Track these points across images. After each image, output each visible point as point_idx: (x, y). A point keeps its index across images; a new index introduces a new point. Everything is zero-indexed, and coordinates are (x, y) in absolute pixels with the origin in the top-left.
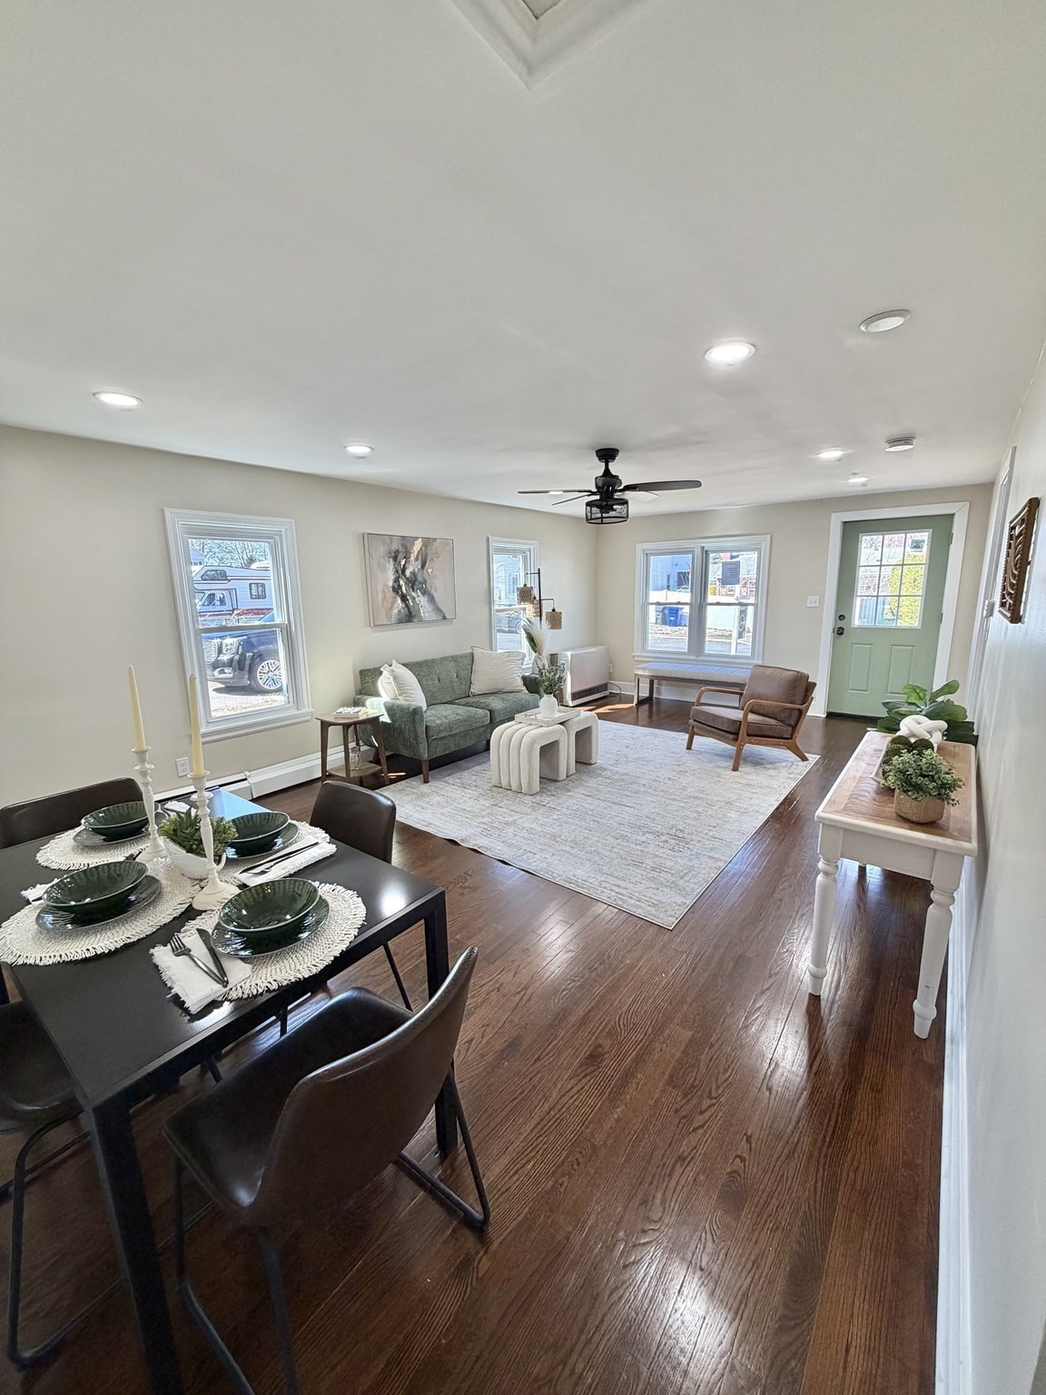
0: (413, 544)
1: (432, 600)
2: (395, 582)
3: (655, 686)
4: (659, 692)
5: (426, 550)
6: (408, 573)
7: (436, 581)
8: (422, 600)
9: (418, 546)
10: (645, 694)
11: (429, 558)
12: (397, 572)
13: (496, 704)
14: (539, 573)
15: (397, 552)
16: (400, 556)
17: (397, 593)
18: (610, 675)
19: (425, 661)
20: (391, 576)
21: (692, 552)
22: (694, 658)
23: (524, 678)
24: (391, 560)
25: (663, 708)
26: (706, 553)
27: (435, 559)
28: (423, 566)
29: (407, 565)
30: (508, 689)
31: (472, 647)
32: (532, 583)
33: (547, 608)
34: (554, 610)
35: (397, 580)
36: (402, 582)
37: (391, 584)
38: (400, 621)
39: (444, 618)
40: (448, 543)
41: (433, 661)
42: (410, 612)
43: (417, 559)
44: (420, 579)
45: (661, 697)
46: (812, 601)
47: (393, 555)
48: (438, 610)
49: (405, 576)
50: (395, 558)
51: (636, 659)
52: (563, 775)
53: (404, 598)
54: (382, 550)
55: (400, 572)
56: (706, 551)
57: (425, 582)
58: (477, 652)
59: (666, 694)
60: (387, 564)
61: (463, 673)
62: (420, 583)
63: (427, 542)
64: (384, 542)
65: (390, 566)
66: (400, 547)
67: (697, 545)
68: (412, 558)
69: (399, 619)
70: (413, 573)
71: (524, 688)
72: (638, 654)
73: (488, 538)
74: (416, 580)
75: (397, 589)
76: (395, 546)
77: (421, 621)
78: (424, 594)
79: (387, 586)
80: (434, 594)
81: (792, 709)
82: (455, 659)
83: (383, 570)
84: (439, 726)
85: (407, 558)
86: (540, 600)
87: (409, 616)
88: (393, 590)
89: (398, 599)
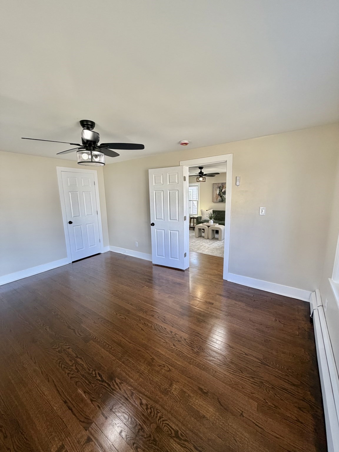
6: (223, 191)
35: (219, 193)
50: (220, 188)
53: (221, 197)
60: (217, 189)
64: (217, 185)
69: (219, 201)
87: (222, 201)
89: (219, 197)
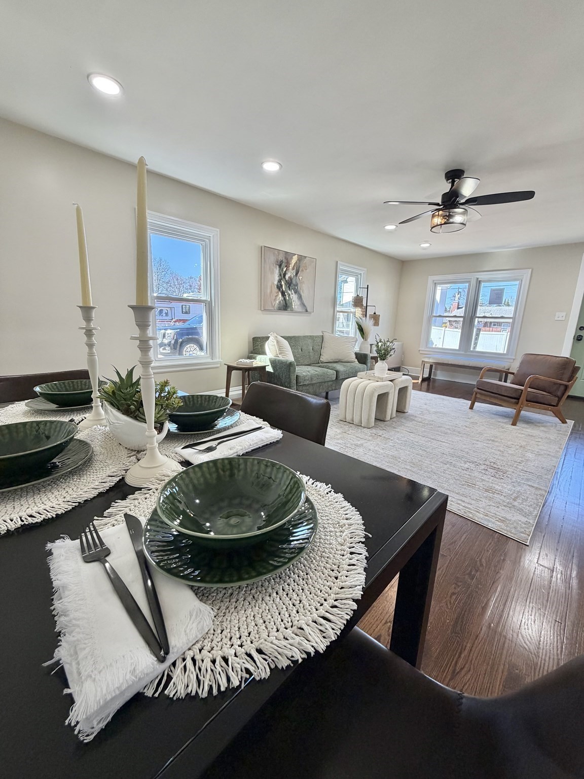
0: (292, 258)
1: (300, 297)
2: (279, 282)
3: (433, 370)
4: (435, 375)
5: (299, 263)
6: (287, 277)
7: (304, 285)
8: (294, 297)
9: (294, 260)
10: (426, 375)
11: (301, 269)
12: (281, 275)
13: (339, 367)
14: (368, 288)
15: (282, 261)
16: (284, 265)
17: (279, 290)
18: (402, 363)
19: (294, 337)
20: (277, 278)
21: (469, 282)
22: (463, 353)
23: (356, 354)
24: (278, 267)
25: (436, 384)
26: (479, 282)
27: (304, 270)
28: (297, 274)
29: (287, 272)
30: (346, 360)
31: (322, 332)
32: (362, 294)
33: (370, 311)
34: (375, 313)
35: (280, 281)
36: (283, 283)
37: (276, 283)
38: (280, 309)
39: (307, 311)
40: (314, 260)
41: (299, 337)
42: (286, 303)
43: (293, 269)
44: (294, 282)
45: (436, 378)
46: (560, 315)
47: (279, 263)
48: (303, 305)
49: (285, 279)
50: (280, 266)
51: (421, 352)
52: (388, 418)
53: (283, 294)
54: (272, 259)
55: (282, 276)
56: (480, 281)
57: (297, 285)
58: (326, 335)
59: (440, 376)
60: (275, 269)
61: (316, 348)
62: (294, 285)
63: (301, 258)
64: (274, 253)
65: (277, 271)
66: (284, 259)
67: (474, 277)
68: (290, 268)
69: (279, 307)
70: (290, 278)
71: (356, 360)
72: (423, 349)
73: (337, 262)
74: (291, 282)
75: (279, 287)
76: (281, 257)
77: (292, 310)
78: (295, 293)
79: (273, 283)
80: (302, 294)
81: (561, 384)
82: (312, 337)
83: (272, 273)
84: (305, 376)
85: (287, 266)
86: (367, 306)
87: (285, 306)
88: (277, 287)
89: (280, 294)
